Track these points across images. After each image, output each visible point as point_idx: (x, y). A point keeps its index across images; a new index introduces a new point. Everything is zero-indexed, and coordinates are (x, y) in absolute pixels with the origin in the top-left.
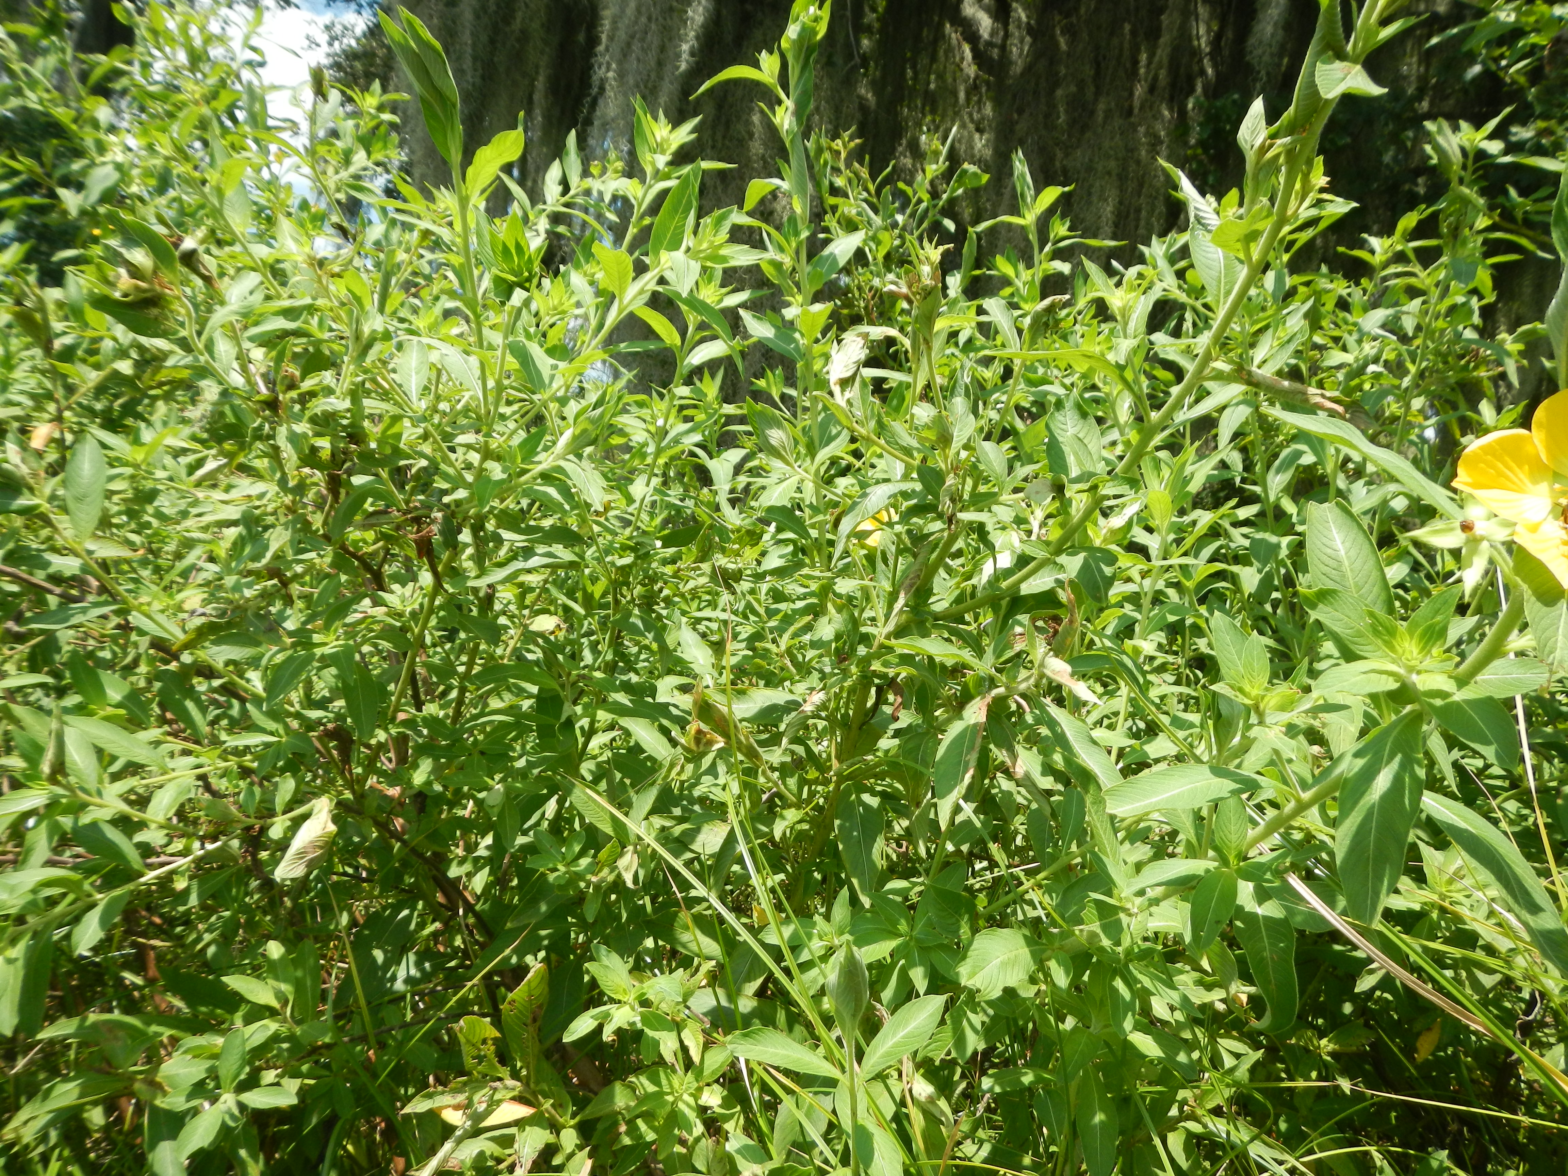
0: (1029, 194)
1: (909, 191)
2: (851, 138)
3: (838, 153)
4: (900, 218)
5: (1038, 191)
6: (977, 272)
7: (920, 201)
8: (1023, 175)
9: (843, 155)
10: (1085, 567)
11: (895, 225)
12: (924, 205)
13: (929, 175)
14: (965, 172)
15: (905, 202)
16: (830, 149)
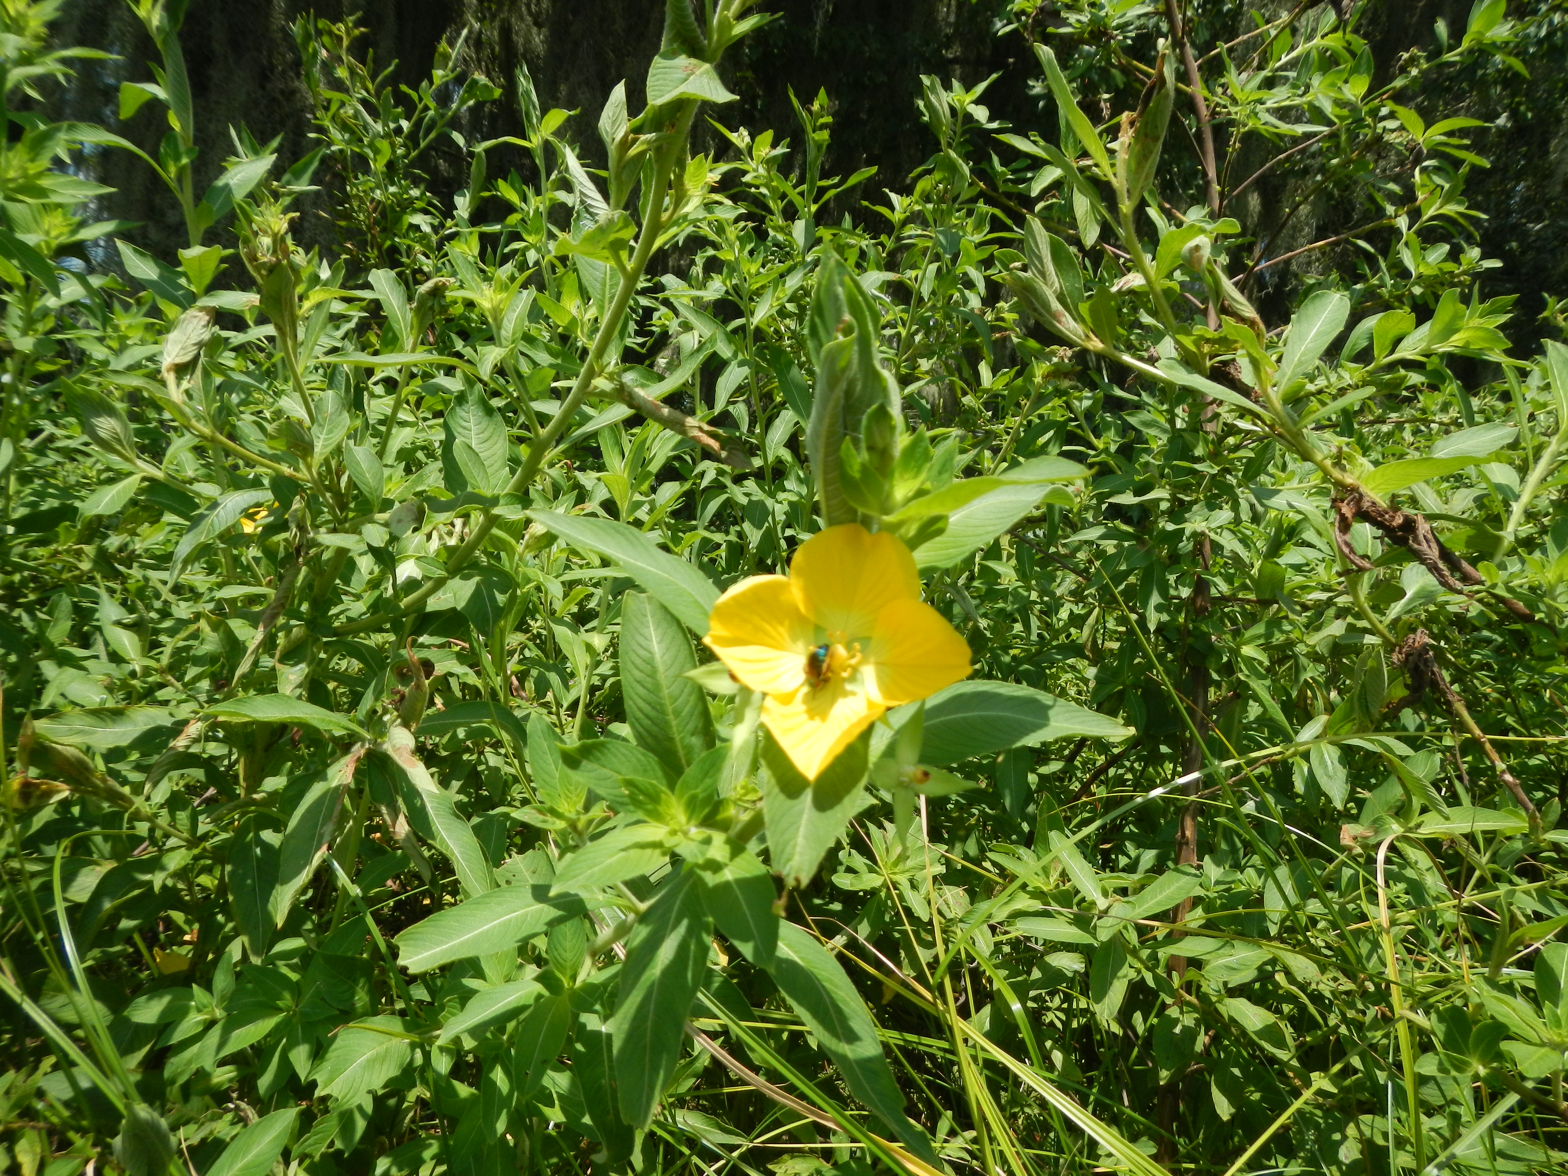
0: (535, 114)
1: (414, 95)
2: (357, 24)
3: (339, 39)
4: (405, 124)
5: (544, 111)
6: (486, 194)
7: (426, 108)
8: (527, 93)
9: (345, 43)
10: (477, 595)
11: (399, 131)
12: (431, 113)
13: (437, 81)
14: (475, 82)
15: (409, 108)
16: (330, 33)
